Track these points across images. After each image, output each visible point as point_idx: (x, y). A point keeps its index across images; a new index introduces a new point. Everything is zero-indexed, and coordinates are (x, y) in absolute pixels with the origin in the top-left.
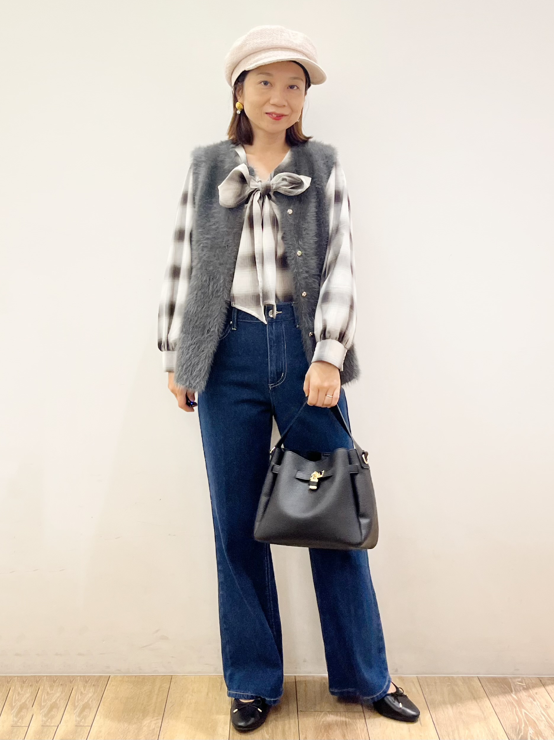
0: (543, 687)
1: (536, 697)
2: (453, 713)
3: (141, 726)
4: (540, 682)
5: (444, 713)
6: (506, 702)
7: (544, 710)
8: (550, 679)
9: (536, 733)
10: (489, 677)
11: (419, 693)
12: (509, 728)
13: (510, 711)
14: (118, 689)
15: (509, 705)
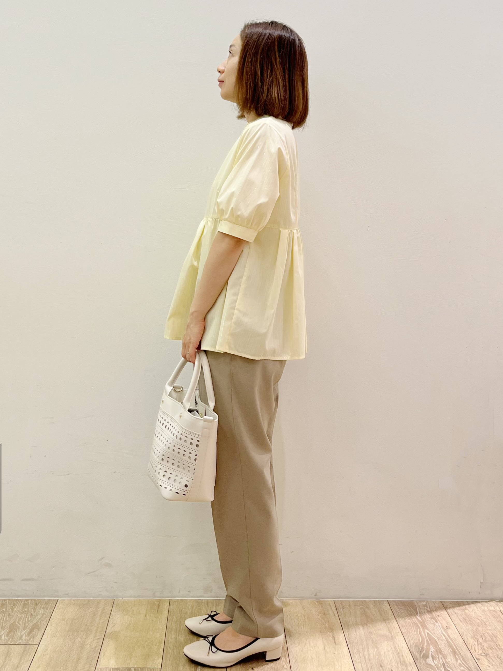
0: (445, 610)
1: (438, 619)
2: (364, 633)
3: (84, 645)
4: (442, 605)
5: (356, 632)
6: (411, 624)
7: (444, 630)
8: (451, 603)
9: (437, 651)
10: (398, 601)
11: (335, 615)
12: (413, 647)
13: (415, 632)
14: (65, 611)
15: (414, 626)
